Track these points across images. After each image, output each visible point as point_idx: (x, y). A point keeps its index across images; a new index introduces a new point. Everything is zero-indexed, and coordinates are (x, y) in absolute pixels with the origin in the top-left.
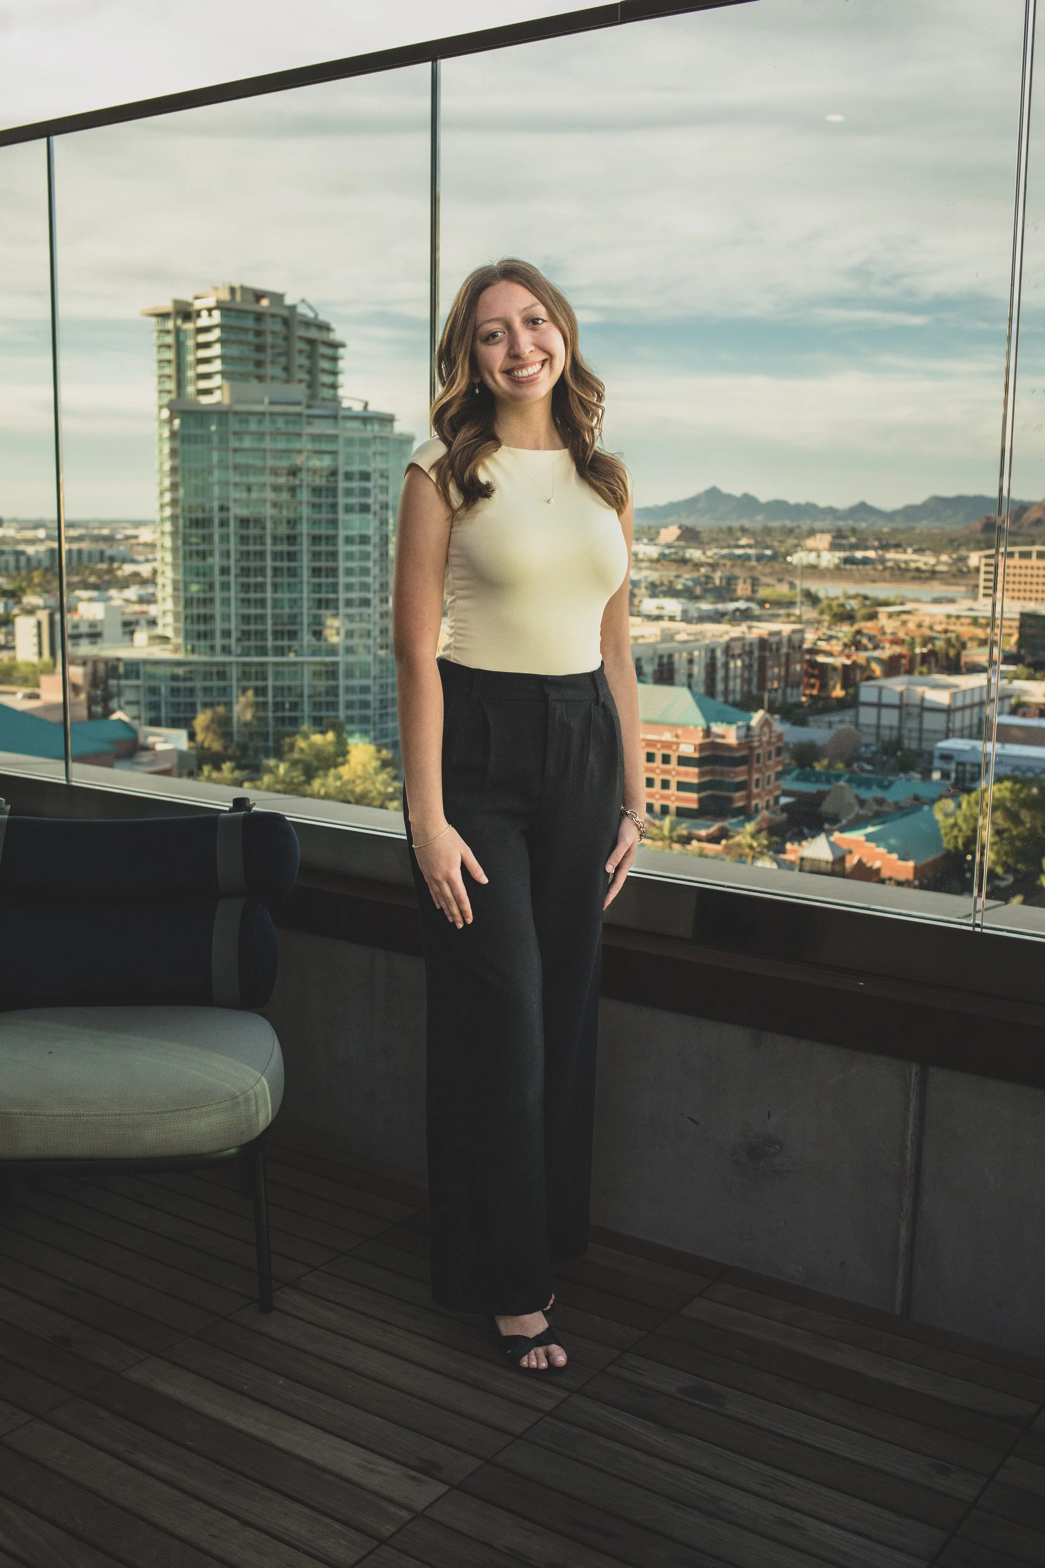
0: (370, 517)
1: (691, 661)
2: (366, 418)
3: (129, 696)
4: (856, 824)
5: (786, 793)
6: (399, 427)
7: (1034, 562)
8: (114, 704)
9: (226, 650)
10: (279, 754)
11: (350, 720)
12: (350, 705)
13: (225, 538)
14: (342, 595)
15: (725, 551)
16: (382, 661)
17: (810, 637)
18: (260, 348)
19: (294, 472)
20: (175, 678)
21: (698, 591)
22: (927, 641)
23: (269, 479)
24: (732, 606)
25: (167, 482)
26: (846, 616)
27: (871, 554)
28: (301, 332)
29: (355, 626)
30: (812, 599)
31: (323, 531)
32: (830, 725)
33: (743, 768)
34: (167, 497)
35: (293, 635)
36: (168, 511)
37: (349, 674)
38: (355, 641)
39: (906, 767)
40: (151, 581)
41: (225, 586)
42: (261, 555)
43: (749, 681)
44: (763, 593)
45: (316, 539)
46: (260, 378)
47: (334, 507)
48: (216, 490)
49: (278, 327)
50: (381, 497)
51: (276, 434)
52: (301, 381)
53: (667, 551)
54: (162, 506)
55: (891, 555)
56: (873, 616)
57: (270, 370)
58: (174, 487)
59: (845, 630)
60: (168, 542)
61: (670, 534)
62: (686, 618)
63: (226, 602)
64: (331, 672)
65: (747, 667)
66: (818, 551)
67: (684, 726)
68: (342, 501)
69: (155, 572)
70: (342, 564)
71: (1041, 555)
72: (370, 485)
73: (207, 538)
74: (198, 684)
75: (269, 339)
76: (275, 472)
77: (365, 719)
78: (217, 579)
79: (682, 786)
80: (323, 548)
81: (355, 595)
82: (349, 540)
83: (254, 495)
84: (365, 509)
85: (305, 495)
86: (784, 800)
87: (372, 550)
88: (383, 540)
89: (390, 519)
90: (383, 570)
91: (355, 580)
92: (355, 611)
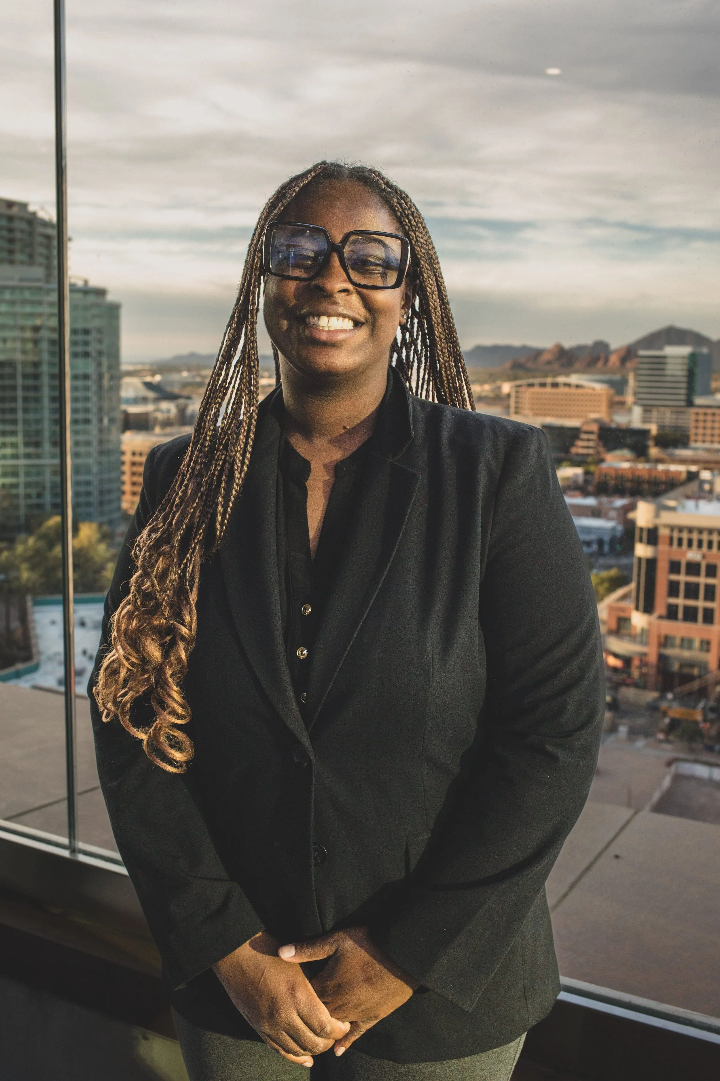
0: (90, 360)
2: (87, 291)
6: (110, 298)
10: (29, 529)
11: (78, 505)
12: (77, 494)
16: (100, 463)
18: (11, 241)
19: (36, 329)
23: (17, 333)
28: (41, 230)
29: (80, 438)
31: (56, 370)
35: (37, 444)
38: (81, 449)
42: (14, 388)
45: (52, 377)
46: (12, 262)
49: (24, 226)
50: (98, 347)
51: (24, 302)
52: (41, 265)
57: (19, 257)
72: (90, 338)
75: (18, 235)
76: (23, 328)
77: (89, 504)
80: (56, 382)
81: (80, 416)
82: (77, 377)
83: (9, 345)
84: (86, 355)
85: (45, 346)
87: (92, 384)
88: (100, 377)
89: (105, 362)
90: (100, 398)
91: (80, 405)
92: (80, 427)
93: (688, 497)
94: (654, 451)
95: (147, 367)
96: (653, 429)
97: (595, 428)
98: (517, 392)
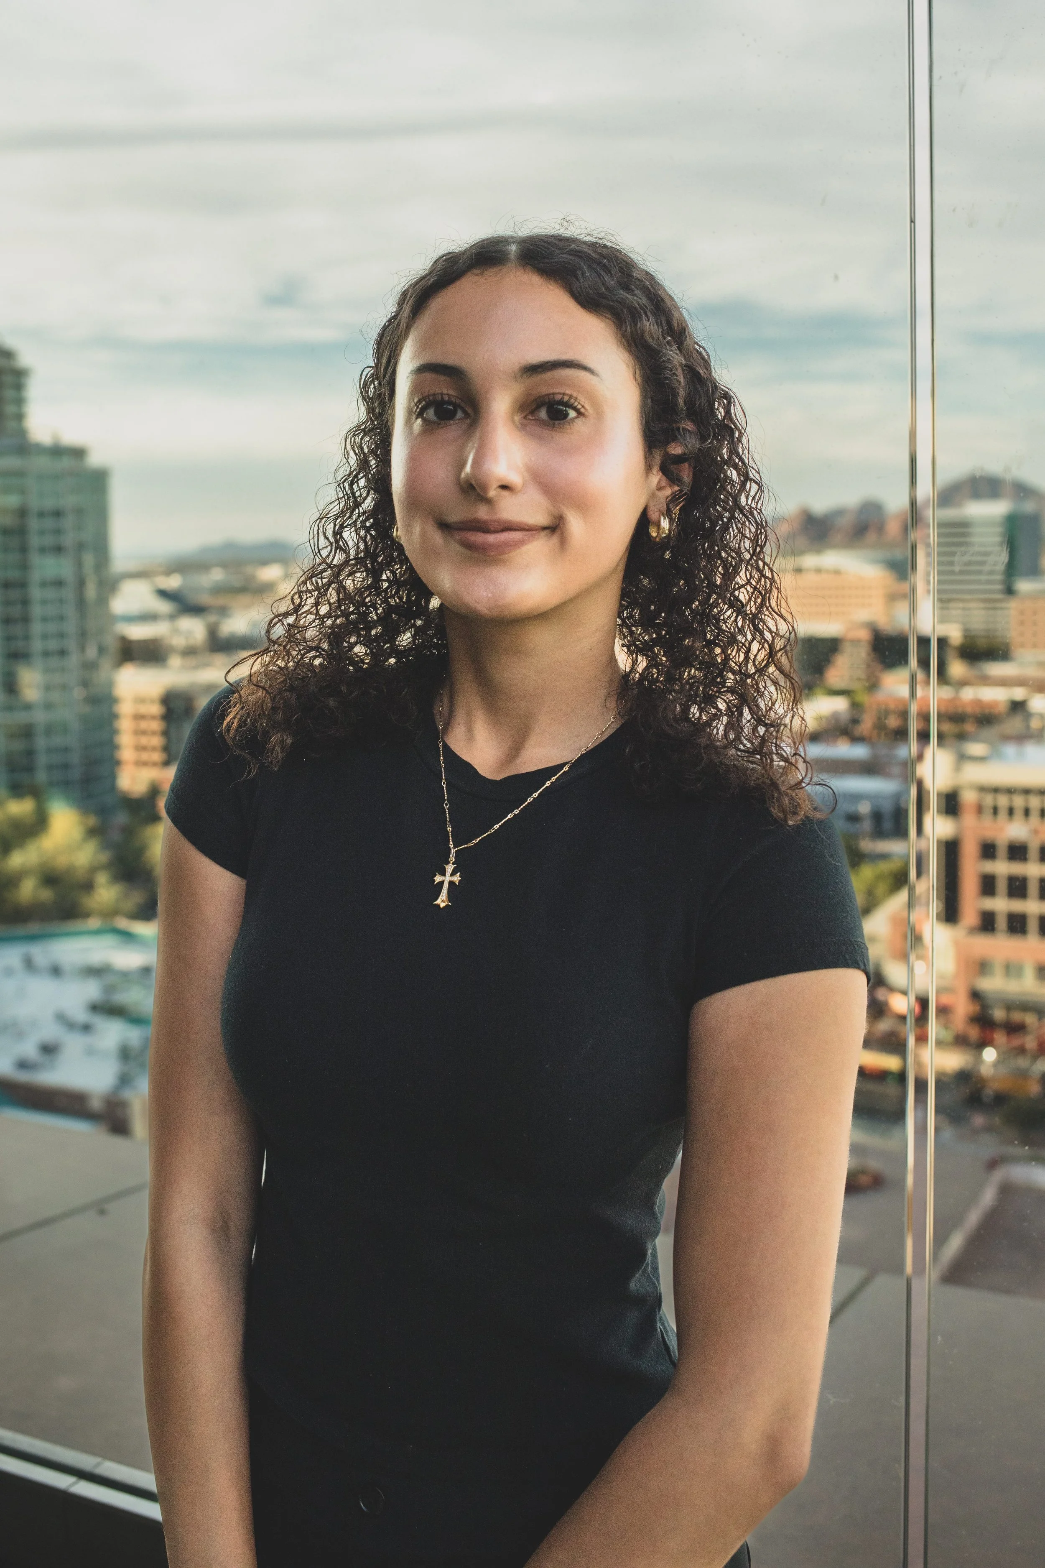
0: (64, 558)
2: (58, 451)
6: (92, 461)
11: (51, 784)
12: (49, 768)
14: (37, 645)
16: (83, 718)
29: (56, 679)
31: (14, 575)
37: (48, 734)
38: (55, 696)
45: (5, 586)
47: (24, 549)
50: (77, 537)
64: (27, 733)
68: (35, 541)
70: (37, 610)
72: (63, 523)
77: (66, 783)
80: (14, 594)
81: (52, 645)
82: (44, 584)
84: (58, 549)
87: (69, 593)
88: (81, 583)
89: (89, 560)
90: (83, 615)
91: (52, 628)
92: (54, 662)
93: (1007, 738)
94: (957, 668)
95: (158, 564)
96: (955, 634)
97: (864, 635)
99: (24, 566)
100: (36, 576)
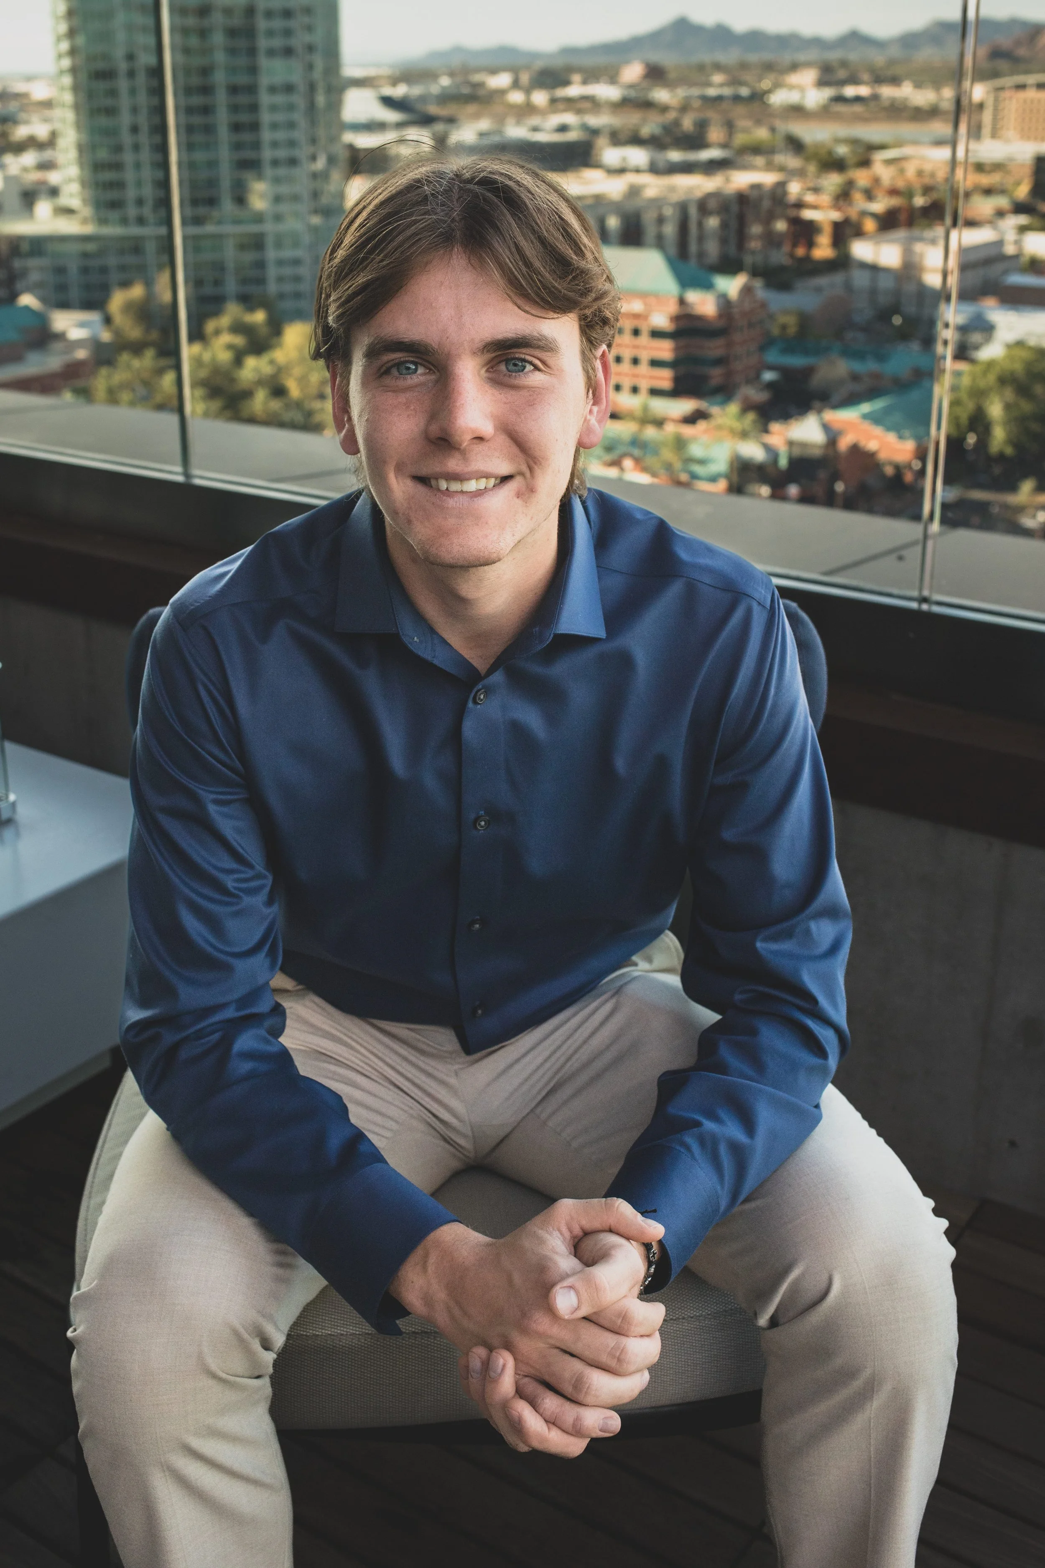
0: (294, 61)
1: (661, 220)
3: (34, 277)
4: (850, 401)
5: (771, 368)
7: (1031, 94)
8: (19, 285)
9: (141, 221)
11: (282, 296)
12: (280, 279)
13: (133, 92)
14: (267, 154)
15: (695, 92)
16: (315, 230)
17: (794, 188)
20: (85, 255)
21: (668, 140)
22: (927, 190)
24: (706, 155)
25: (63, 28)
26: (836, 165)
27: (864, 91)
29: (284, 189)
30: (795, 145)
31: (242, 79)
32: (819, 290)
33: (720, 342)
34: (65, 46)
35: (214, 201)
36: (66, 63)
37: (279, 245)
38: (283, 207)
39: (904, 335)
40: (51, 142)
41: (136, 147)
43: (724, 241)
44: (740, 139)
45: (234, 90)
47: (252, 52)
48: (121, 36)
50: (307, 38)
53: (633, 94)
54: (60, 56)
55: (887, 92)
56: (865, 163)
58: (71, 33)
59: (833, 181)
60: (68, 98)
61: (633, 72)
62: (654, 169)
63: (138, 166)
64: (257, 243)
65: (724, 225)
66: (801, 89)
67: (656, 296)
68: (263, 43)
69: (54, 135)
70: (266, 117)
71: (1041, 86)
72: (293, 24)
73: (113, 93)
74: (112, 261)
77: (297, 295)
78: (127, 139)
79: (655, 363)
80: (243, 99)
81: (282, 153)
82: (273, 90)
84: (288, 52)
85: (218, 39)
86: (768, 376)
87: (299, 100)
88: (312, 87)
89: (319, 63)
90: (313, 123)
91: (281, 135)
92: (282, 171)
95: (385, 71)
98: (996, 100)
99: (253, 70)
100: (264, 81)
